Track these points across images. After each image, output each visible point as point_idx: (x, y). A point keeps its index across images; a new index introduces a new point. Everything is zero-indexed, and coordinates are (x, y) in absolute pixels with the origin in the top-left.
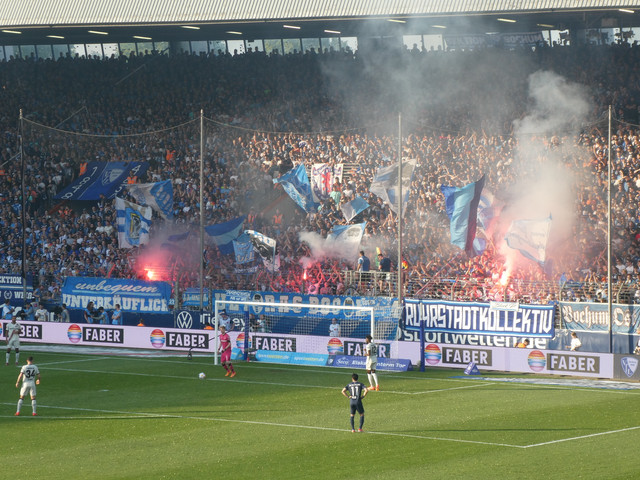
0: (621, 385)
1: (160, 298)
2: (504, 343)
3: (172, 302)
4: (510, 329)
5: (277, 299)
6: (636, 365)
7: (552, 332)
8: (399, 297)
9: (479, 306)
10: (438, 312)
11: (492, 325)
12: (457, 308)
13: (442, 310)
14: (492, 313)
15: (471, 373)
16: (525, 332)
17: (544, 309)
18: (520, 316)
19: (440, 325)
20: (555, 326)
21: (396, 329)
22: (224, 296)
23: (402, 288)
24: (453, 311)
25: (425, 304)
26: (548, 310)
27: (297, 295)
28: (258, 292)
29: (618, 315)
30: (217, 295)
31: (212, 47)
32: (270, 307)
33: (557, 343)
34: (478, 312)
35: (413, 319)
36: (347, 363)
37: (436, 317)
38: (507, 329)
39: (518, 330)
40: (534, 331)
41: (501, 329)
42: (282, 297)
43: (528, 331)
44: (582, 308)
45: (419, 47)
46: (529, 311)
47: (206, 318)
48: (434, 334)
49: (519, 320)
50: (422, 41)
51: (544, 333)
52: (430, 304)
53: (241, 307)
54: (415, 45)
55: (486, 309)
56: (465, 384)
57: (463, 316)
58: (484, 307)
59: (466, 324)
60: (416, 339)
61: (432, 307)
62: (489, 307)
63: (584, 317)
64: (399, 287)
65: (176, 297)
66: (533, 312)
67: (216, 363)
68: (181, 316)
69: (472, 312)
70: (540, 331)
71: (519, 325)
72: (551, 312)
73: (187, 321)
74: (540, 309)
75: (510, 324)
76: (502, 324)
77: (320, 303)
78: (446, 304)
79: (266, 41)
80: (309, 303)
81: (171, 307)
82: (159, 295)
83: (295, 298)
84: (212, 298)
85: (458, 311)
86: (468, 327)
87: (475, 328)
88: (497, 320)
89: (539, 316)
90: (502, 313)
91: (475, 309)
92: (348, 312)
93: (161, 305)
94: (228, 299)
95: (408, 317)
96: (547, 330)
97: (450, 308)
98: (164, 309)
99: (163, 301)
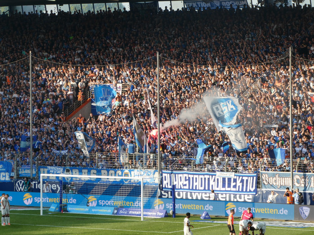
0: (299, 224)
1: (5, 172)
2: (226, 198)
3: (13, 174)
4: (229, 189)
5: (81, 172)
6: (309, 211)
7: (256, 191)
8: (158, 170)
9: (209, 175)
10: (183, 179)
11: (218, 187)
12: (195, 176)
13: (186, 177)
14: (218, 179)
15: (205, 218)
16: (239, 191)
17: (250, 177)
18: (235, 180)
19: (185, 187)
20: (257, 187)
21: (157, 190)
22: (46, 170)
23: (160, 164)
24: (193, 178)
25: (175, 174)
26: (253, 177)
27: (94, 169)
28: (68, 168)
29: (298, 179)
30: (42, 170)
31: (36, 9)
32: (76, 178)
33: (259, 198)
34: (209, 179)
35: (167, 184)
36: (126, 212)
37: (182, 182)
38: (227, 189)
39: (234, 189)
40: (244, 190)
41: (224, 189)
42: (83, 171)
43: (240, 190)
44: (274, 176)
45: (168, 9)
46: (241, 178)
47: (35, 184)
48: (181, 193)
49: (235, 184)
50: (171, 5)
51: (250, 191)
52: (178, 174)
53: (57, 178)
54: (166, 7)
55: (214, 177)
56: (201, 226)
57: (199, 181)
58: (212, 175)
59: (201, 186)
60: (170, 197)
61: (180, 175)
62: (215, 175)
63: (275, 181)
64: (158, 163)
65: (15, 171)
66: (244, 178)
67: (41, 214)
68: (18, 183)
69: (205, 178)
70: (248, 190)
71: (235, 186)
72: (255, 178)
73: (22, 187)
74: (248, 176)
75: (229, 186)
76: (224, 186)
77: (108, 175)
78: (188, 174)
79: (71, 5)
80: (101, 175)
81: (11, 177)
82: (4, 170)
83: (92, 171)
84: (38, 173)
85: (196, 178)
86: (203, 188)
87: (207, 189)
88: (221, 184)
89: (247, 181)
90: (224, 179)
91: (207, 177)
92: (126, 180)
93: (5, 176)
94: (49, 172)
95: (165, 182)
96: (252, 190)
97: (191, 176)
98: (7, 179)
99: (7, 174)
